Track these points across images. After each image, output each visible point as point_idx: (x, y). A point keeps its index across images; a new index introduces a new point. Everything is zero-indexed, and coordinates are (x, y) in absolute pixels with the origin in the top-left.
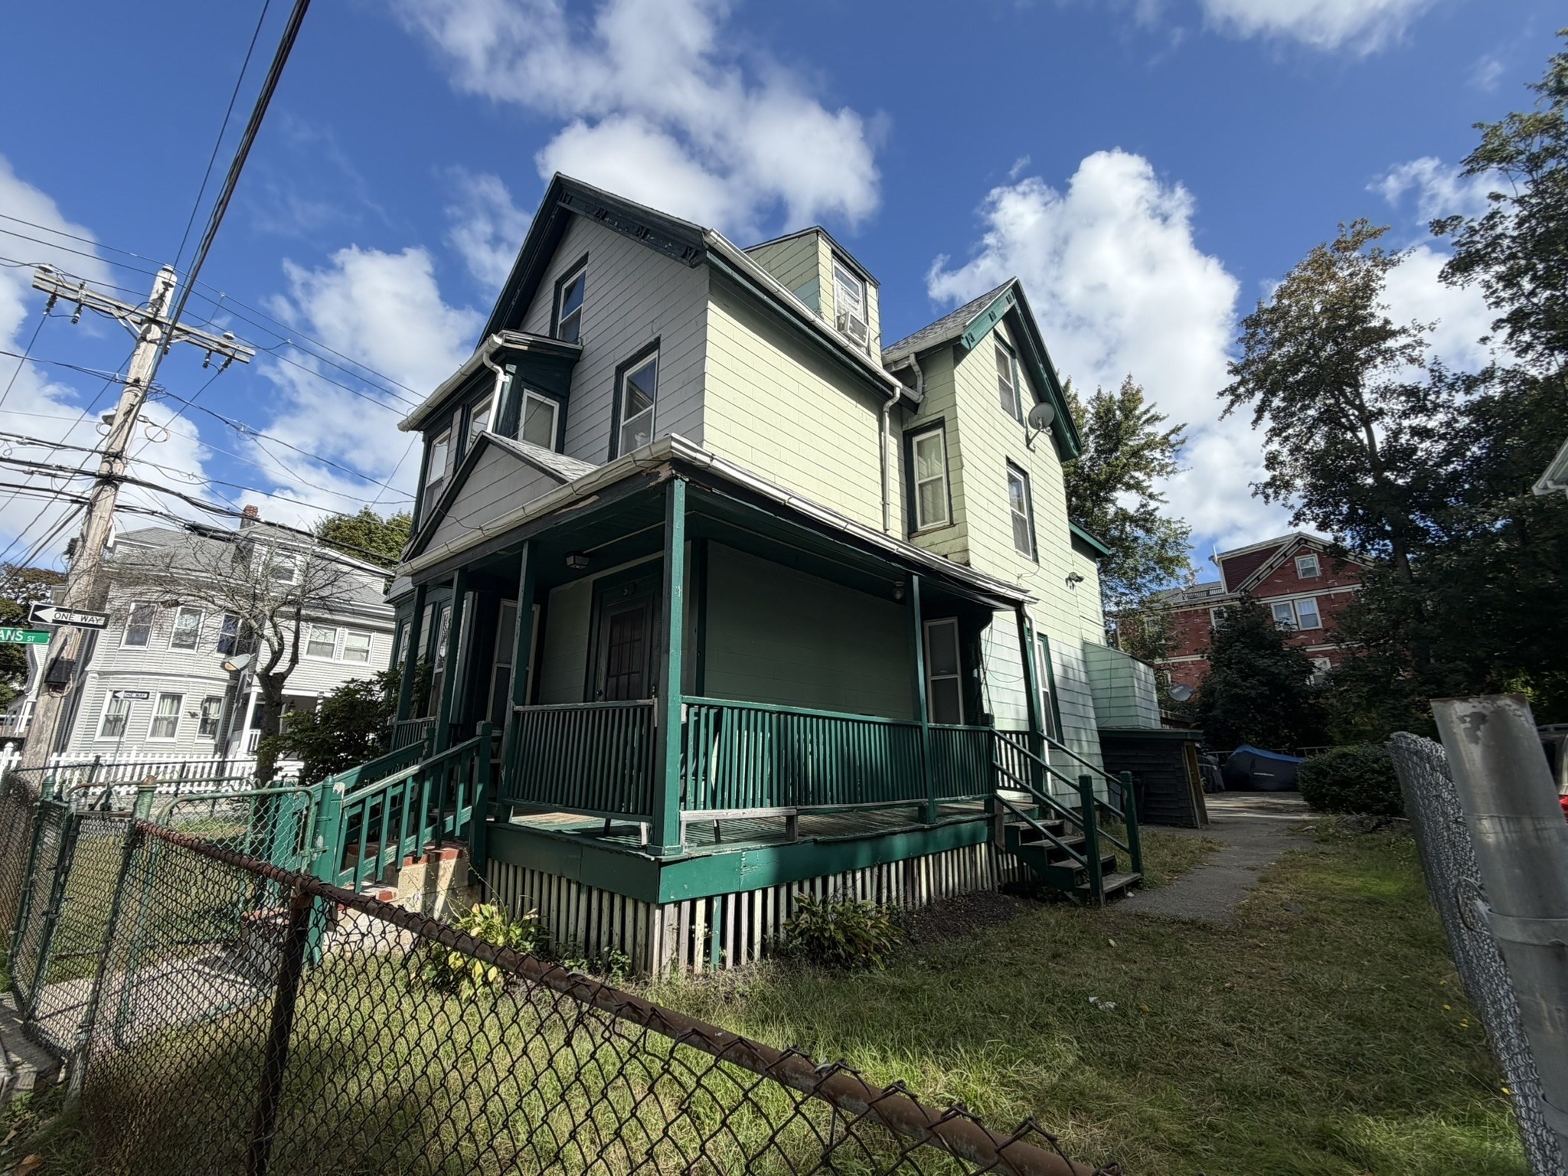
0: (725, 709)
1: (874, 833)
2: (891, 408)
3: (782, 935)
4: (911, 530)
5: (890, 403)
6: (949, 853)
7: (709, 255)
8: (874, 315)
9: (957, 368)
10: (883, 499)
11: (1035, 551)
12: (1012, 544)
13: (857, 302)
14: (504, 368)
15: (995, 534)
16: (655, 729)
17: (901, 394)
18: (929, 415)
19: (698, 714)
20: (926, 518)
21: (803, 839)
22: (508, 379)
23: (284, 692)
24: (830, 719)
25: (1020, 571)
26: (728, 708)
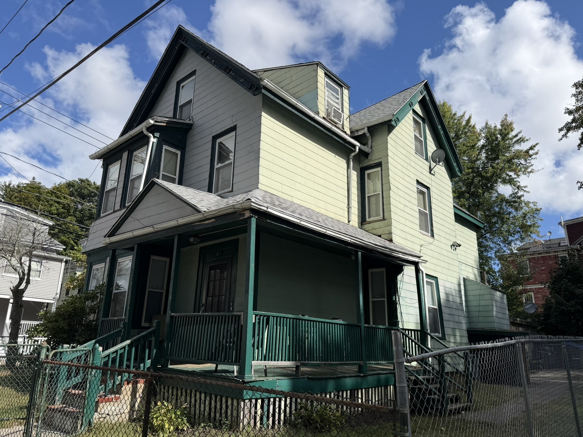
0: (271, 317)
1: (335, 376)
2: (354, 156)
3: (293, 418)
4: (363, 221)
5: (353, 154)
6: (373, 389)
7: (263, 91)
8: (346, 105)
9: (390, 136)
10: (348, 205)
11: (432, 231)
12: (417, 228)
13: (338, 99)
14: (153, 135)
15: (408, 223)
16: (242, 325)
17: (359, 149)
18: (374, 159)
19: (259, 319)
20: (371, 214)
21: (303, 377)
22: (155, 140)
23: (24, 299)
24: (316, 321)
25: (422, 243)
26: (272, 316)
